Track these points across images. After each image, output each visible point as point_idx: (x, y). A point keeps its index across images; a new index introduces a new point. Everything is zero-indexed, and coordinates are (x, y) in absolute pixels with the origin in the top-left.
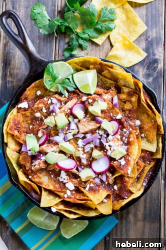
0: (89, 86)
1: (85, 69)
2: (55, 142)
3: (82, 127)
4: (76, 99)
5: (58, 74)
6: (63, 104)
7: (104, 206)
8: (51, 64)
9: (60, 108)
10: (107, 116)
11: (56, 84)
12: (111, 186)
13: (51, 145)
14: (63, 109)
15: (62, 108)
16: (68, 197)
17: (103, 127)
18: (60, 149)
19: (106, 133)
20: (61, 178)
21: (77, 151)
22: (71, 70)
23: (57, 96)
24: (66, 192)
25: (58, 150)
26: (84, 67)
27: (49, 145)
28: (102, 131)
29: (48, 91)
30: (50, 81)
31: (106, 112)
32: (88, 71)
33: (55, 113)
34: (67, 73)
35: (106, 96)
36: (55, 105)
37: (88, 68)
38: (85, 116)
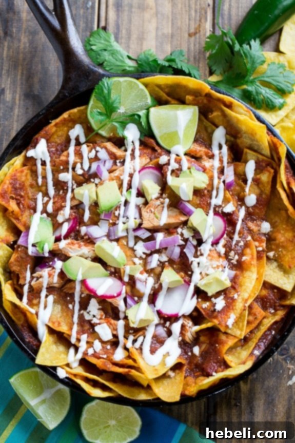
0: (179, 137)
1: (176, 102)
2: (89, 238)
3: (150, 215)
4: (147, 157)
5: (120, 102)
6: (119, 164)
7: (166, 384)
8: (107, 79)
9: (110, 171)
10: (206, 203)
11: (112, 121)
12: (188, 347)
13: (78, 244)
14: (117, 173)
15: (114, 172)
16: (95, 355)
17: (192, 224)
18: (95, 254)
19: (198, 238)
20: (88, 313)
21: (131, 263)
22: (147, 99)
23: (109, 145)
24: (93, 343)
25: (91, 254)
26: (174, 98)
27: (75, 242)
28: (190, 231)
29: (94, 133)
30: (100, 114)
31: (204, 195)
32: (181, 106)
33: (100, 179)
34: (139, 104)
35: (209, 162)
36: (103, 163)
37: (182, 102)
38: (159, 195)
